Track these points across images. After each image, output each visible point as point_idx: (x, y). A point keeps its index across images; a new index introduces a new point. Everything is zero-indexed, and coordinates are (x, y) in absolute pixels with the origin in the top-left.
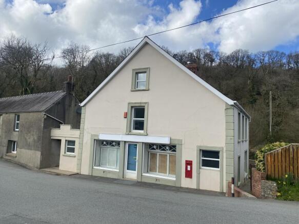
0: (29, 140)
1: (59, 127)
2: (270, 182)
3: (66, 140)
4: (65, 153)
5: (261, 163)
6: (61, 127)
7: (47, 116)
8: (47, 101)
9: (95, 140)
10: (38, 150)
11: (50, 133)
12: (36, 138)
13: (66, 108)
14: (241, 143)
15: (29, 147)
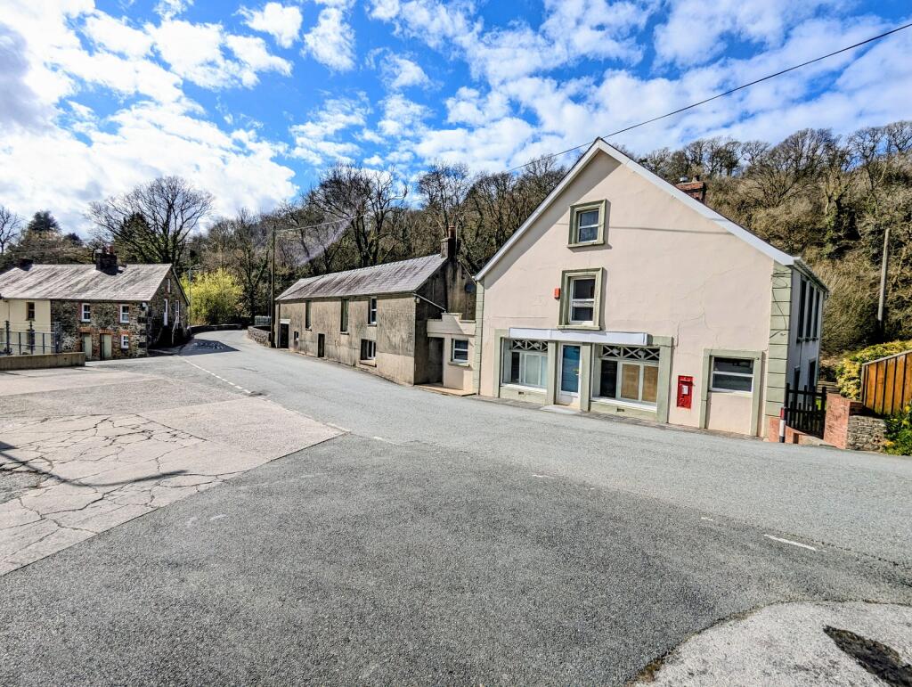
0: (394, 339)
1: (440, 317)
2: (871, 419)
3: (452, 340)
4: (452, 360)
5: (852, 382)
6: (443, 317)
7: (421, 299)
8: (417, 273)
9: (501, 338)
10: (410, 355)
11: (426, 327)
12: (404, 337)
13: (448, 285)
14: (804, 343)
15: (394, 349)
